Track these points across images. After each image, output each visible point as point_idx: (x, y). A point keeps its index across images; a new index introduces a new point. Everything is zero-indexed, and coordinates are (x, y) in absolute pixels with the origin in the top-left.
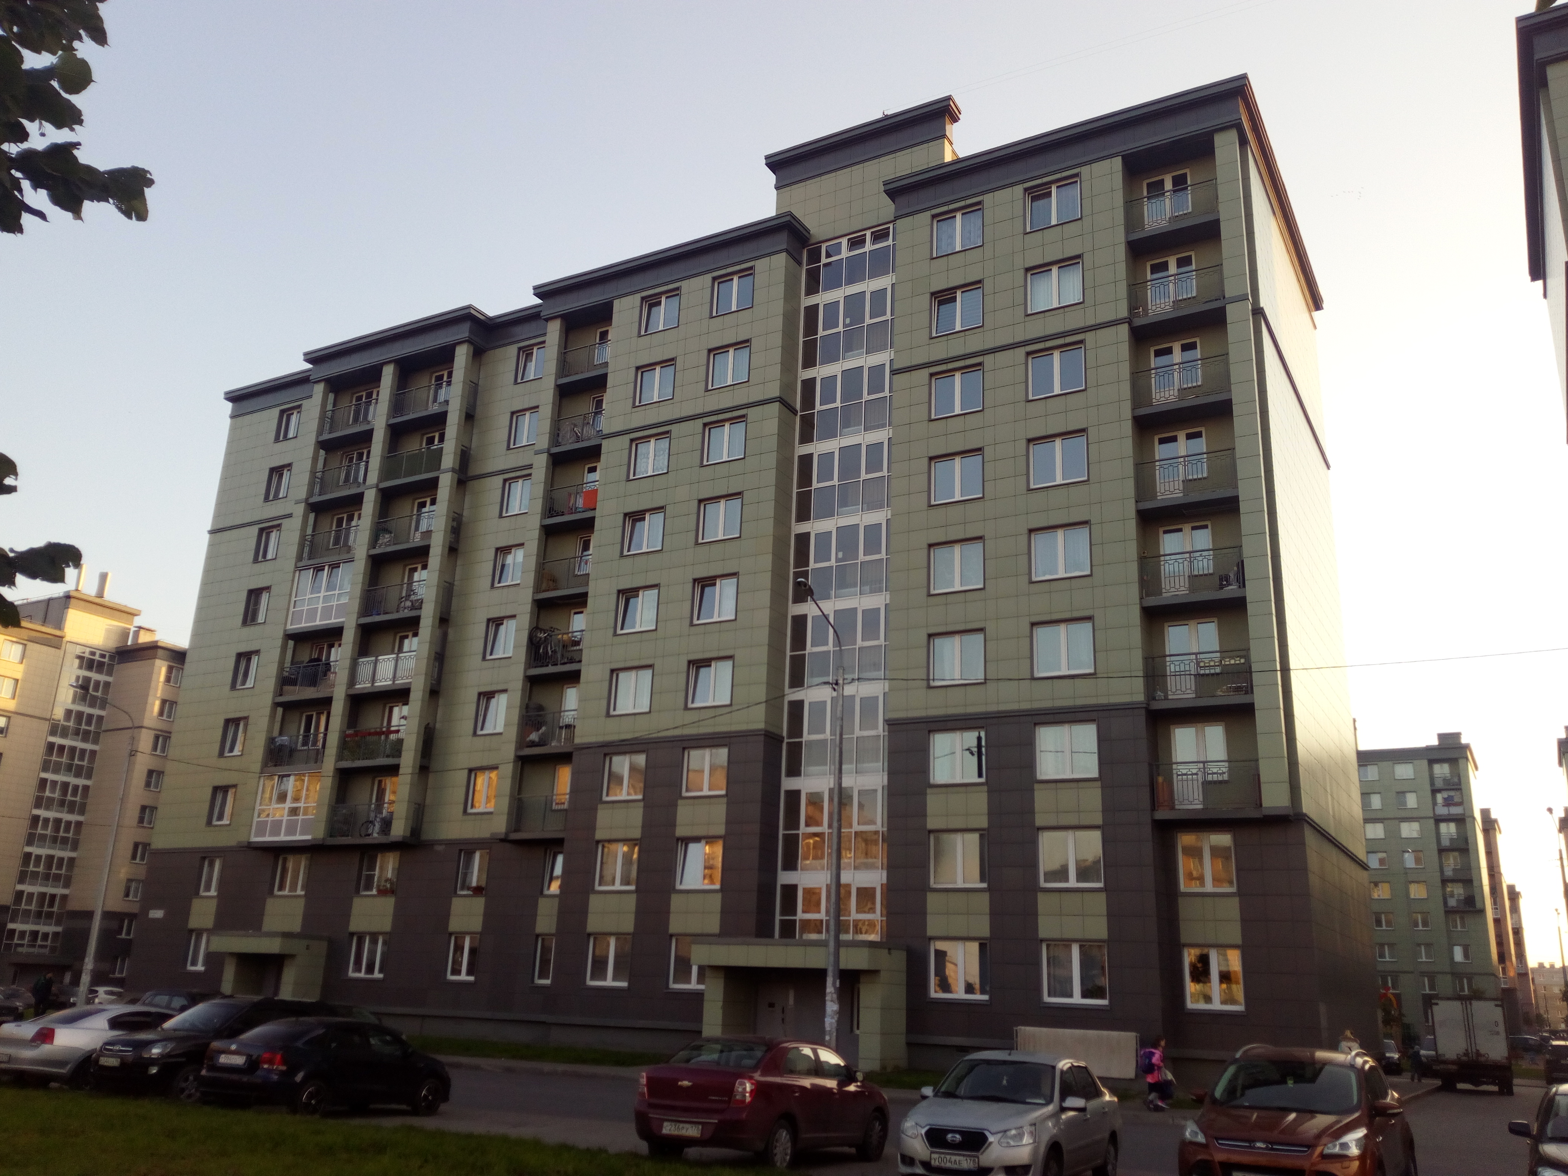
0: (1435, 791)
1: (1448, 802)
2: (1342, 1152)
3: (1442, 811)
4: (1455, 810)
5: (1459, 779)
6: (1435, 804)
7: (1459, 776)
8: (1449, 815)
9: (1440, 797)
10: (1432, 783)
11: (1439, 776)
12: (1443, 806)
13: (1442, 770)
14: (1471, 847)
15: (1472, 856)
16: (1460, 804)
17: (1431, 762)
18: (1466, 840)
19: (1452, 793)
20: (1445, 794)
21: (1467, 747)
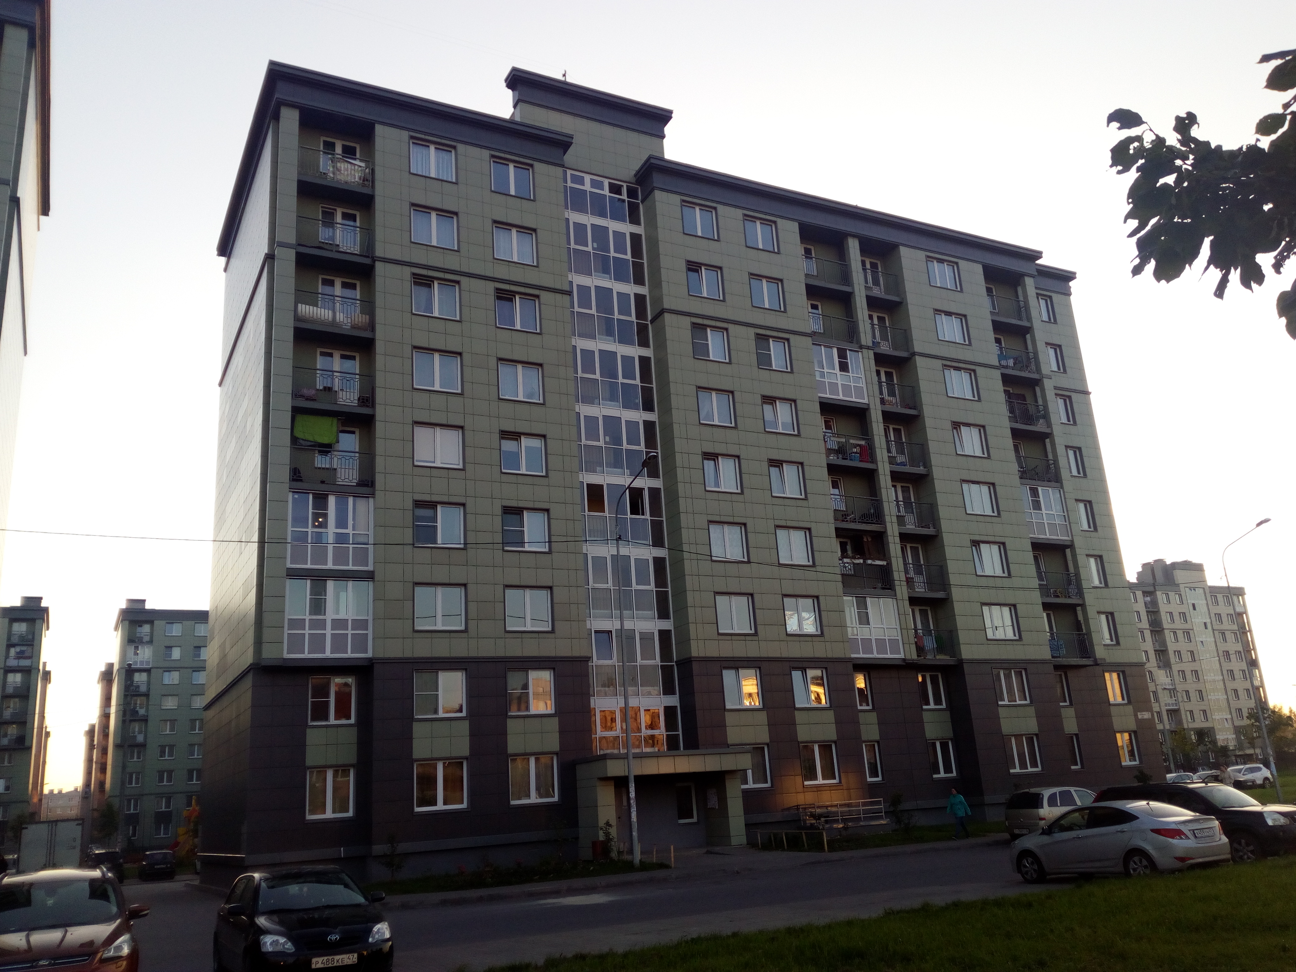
0: (10, 646)
1: (20, 656)
2: (117, 954)
3: (12, 663)
4: (25, 663)
5: (33, 638)
6: (7, 657)
7: (34, 634)
8: (18, 666)
9: (13, 651)
10: (9, 639)
11: (16, 633)
12: (14, 658)
13: (20, 628)
14: (31, 695)
15: (30, 702)
16: (30, 658)
17: (13, 620)
18: (28, 688)
19: (24, 648)
20: (18, 649)
21: (46, 610)
